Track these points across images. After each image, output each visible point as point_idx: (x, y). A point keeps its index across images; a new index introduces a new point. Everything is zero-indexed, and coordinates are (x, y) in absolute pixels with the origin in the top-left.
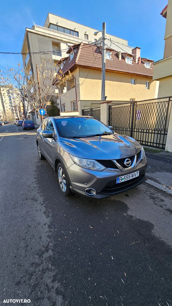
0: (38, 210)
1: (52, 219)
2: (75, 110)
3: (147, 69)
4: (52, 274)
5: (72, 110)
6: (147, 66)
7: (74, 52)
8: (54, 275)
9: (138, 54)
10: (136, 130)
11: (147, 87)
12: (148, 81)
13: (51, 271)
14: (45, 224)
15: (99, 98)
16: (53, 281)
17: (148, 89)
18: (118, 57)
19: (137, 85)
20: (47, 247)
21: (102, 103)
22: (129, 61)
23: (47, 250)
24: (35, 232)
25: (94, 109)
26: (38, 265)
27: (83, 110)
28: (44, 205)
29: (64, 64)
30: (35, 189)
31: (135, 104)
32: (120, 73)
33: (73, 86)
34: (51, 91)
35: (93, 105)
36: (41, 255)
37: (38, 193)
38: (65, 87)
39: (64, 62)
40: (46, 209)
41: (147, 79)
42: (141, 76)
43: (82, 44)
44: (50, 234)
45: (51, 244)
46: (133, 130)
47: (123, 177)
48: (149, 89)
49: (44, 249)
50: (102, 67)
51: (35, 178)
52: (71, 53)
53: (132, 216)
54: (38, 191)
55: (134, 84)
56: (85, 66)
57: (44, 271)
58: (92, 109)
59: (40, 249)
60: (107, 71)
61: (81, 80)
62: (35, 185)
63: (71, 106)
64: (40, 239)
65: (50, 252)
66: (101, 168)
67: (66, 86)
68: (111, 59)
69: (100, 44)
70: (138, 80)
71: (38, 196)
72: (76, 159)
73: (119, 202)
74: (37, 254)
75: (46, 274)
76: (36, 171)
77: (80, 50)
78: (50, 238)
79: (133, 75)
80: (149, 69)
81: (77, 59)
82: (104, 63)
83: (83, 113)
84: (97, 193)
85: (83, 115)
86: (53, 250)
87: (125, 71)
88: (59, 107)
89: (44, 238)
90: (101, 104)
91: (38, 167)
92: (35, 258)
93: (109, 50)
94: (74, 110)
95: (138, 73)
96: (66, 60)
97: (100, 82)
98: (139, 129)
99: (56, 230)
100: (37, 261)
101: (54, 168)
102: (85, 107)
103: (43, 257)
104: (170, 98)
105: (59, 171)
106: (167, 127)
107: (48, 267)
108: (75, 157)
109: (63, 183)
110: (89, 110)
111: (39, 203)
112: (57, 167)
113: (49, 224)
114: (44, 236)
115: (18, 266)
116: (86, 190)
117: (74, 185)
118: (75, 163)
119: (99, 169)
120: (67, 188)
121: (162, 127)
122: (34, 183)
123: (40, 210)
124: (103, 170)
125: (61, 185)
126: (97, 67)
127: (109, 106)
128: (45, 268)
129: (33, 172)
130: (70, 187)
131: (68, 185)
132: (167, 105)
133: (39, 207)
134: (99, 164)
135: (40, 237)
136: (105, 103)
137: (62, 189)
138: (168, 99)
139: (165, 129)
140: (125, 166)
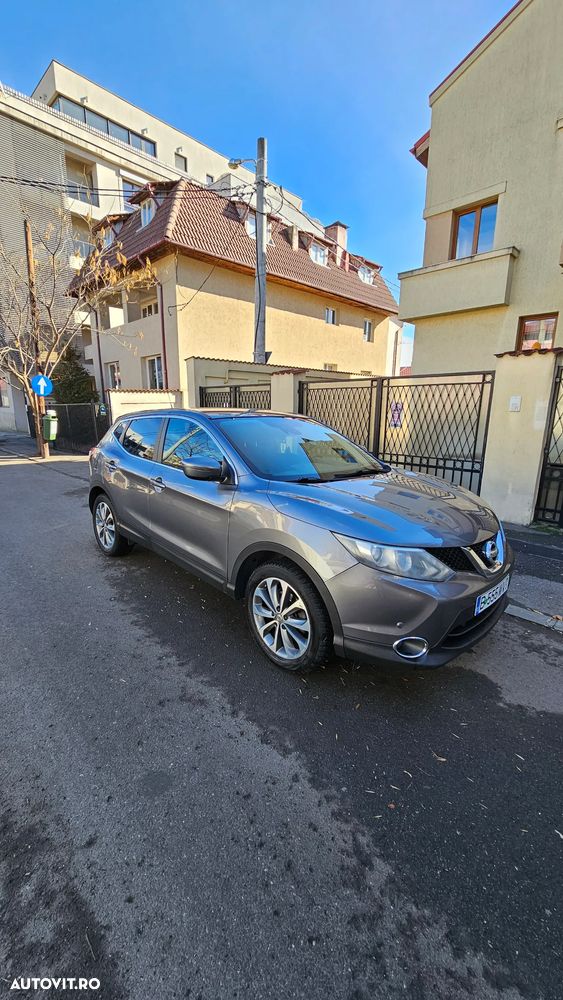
0: (234, 733)
1: (303, 756)
2: (157, 385)
3: (365, 286)
4: (438, 933)
5: (145, 387)
6: (365, 277)
7: (157, 204)
8: (447, 936)
9: (342, 238)
10: (387, 458)
11: (367, 336)
12: (368, 320)
13: (429, 925)
14: (295, 778)
15: (248, 356)
16: (458, 953)
17: (369, 340)
18: (290, 242)
19: (343, 328)
20: (358, 850)
21: (276, 373)
22: (318, 257)
23: (366, 862)
24: (281, 811)
25: (243, 389)
26: (374, 920)
27: (202, 391)
28: (242, 714)
29: (117, 235)
30: (164, 663)
31: (385, 383)
32: (297, 289)
33: (146, 306)
34: (69, 319)
35: (233, 375)
36: (359, 884)
37: (188, 675)
38: (120, 306)
39: (118, 228)
40: (261, 726)
41: (368, 313)
42: (351, 304)
43: (183, 186)
44: (334, 806)
45: (363, 840)
46: (381, 457)
47: (486, 595)
48: (373, 342)
49: (354, 861)
50: (254, 267)
51: (135, 623)
52: (146, 202)
53: (519, 706)
54: (185, 670)
55: (333, 323)
56: (196, 251)
57: (408, 931)
58: (236, 388)
59: (339, 863)
60: (273, 279)
61: (183, 294)
62: (159, 650)
63: (143, 373)
64: (315, 830)
65: (382, 870)
66: (439, 571)
67: (125, 306)
68: (271, 242)
69: (249, 196)
70: (344, 313)
71: (195, 686)
72: (365, 550)
73: (460, 670)
74: (345, 884)
75: (422, 941)
76: (120, 599)
77: (177, 203)
78: (347, 821)
79: (331, 298)
80: (370, 288)
81: (171, 226)
82: (263, 254)
83: (204, 397)
84: (431, 651)
85: (202, 406)
86: (385, 857)
87: (310, 284)
88: (94, 370)
89: (328, 827)
90: (272, 374)
91: (114, 582)
92: (348, 898)
93: (270, 218)
94: (153, 386)
95: (344, 295)
96: (124, 221)
97: (250, 308)
98: (397, 455)
99: (344, 789)
100: (360, 905)
101: (228, 586)
102: (209, 380)
103: (370, 889)
104: (485, 374)
105: (258, 592)
106: (479, 451)
107: (410, 914)
108: (357, 542)
109: (284, 632)
110: (228, 390)
111: (217, 709)
112: (253, 578)
113: (308, 774)
114: (321, 816)
115: (310, 941)
116: (396, 643)
117: (355, 632)
118: (361, 560)
119: (435, 574)
120: (313, 648)
121: (466, 452)
122: (147, 643)
123: (242, 734)
124: (446, 577)
125: (264, 639)
126: (232, 260)
127: (300, 382)
128: (404, 922)
129: (111, 603)
130: (337, 640)
131: (324, 635)
132: (477, 394)
133: (231, 724)
134: (434, 561)
135: (311, 825)
136: (288, 372)
137: (277, 653)
138: (479, 378)
139: (474, 457)
140: (489, 564)
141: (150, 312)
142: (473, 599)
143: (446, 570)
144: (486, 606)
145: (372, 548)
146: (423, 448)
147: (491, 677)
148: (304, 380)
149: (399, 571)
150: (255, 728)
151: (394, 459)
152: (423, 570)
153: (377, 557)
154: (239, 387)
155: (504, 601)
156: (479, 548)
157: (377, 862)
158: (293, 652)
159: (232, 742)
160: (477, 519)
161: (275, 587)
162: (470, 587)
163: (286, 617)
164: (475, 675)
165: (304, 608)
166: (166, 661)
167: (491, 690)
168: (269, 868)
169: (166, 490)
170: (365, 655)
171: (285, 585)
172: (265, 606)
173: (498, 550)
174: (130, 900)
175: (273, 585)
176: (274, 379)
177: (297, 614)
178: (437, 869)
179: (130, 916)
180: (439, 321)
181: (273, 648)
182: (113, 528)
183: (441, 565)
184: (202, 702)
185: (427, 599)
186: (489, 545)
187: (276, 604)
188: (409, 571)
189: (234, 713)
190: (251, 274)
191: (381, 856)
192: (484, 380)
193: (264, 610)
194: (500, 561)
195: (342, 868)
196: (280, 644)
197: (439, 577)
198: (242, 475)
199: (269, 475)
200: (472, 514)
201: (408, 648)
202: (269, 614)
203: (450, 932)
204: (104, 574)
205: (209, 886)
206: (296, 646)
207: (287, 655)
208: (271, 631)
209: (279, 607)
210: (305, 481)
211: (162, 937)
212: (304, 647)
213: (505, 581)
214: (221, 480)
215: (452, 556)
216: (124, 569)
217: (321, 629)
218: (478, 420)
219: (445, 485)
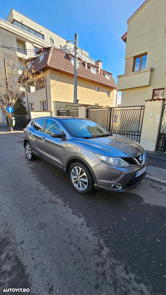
0: (65, 212)
1: (85, 218)
2: (45, 110)
3: (107, 80)
4: (122, 268)
5: (41, 110)
6: (107, 77)
7: (44, 54)
8: (124, 268)
9: (100, 65)
10: (113, 132)
11: (108, 95)
12: (108, 90)
13: (119, 265)
14: (82, 224)
15: (72, 101)
16: (127, 273)
18: (85, 66)
19: (101, 92)
20: (99, 245)
21: (80, 106)
22: (93, 71)
23: (102, 248)
24: (77, 234)
25: (70, 111)
26: (103, 264)
27: (58, 111)
28: (67, 206)
29: (32, 64)
31: (112, 109)
32: (87, 81)
33: (41, 86)
34: (18, 89)
35: (67, 107)
36: (99, 254)
37: (52, 195)
38: (34, 86)
39: (33, 61)
40: (73, 209)
41: (108, 88)
42: (103, 85)
43: (52, 49)
44: (93, 232)
45: (101, 242)
46: (111, 131)
47: (139, 171)
48: (109, 97)
49: (98, 248)
50: (74, 74)
51: (37, 180)
52: (41, 54)
53: (148, 204)
54: (51, 193)
55: (98, 91)
56: (56, 69)
57: (113, 267)
59: (94, 248)
60: (79, 78)
61: (52, 82)
62: (43, 188)
63: (41, 106)
64: (87, 239)
65: (106, 250)
66: (126, 164)
67: (35, 86)
68: (79, 66)
69: (72, 52)
70: (101, 88)
71: (54, 198)
72: (104, 158)
73: (132, 193)
74: (95, 254)
75: (117, 270)
77: (50, 54)
78: (97, 237)
79: (97, 83)
80: (109, 80)
81: (49, 61)
82: (76, 70)
83: (59, 113)
84: (123, 188)
85: (58, 116)
86: (107, 247)
87: (91, 79)
88: (26, 105)
89: (92, 238)
91: (31, 168)
92: (96, 258)
93: (79, 59)
95: (101, 83)
96: (35, 60)
97: (73, 86)
99: (96, 227)
100: (99, 260)
101: (64, 169)
102: (60, 108)
103: (102, 255)
104: (142, 106)
105: (73, 171)
106: (140, 129)
107: (114, 262)
108: (101, 156)
109: (80, 182)
110: (66, 111)
111: (60, 205)
112: (71, 166)
113: (86, 223)
114: (89, 235)
115: (85, 270)
116: (113, 185)
117: (101, 182)
118: (102, 161)
119: (124, 165)
120: (88, 187)
121: (136, 130)
122: (40, 186)
123: (67, 212)
124: (127, 166)
125: (75, 185)
126: (67, 72)
127: (87, 109)
128: (112, 265)
129: (30, 174)
130: (95, 185)
131: (92, 183)
132: (139, 112)
133: (64, 209)
134: (124, 161)
135: (86, 238)
136: (84, 106)
137: (78, 189)
138: (140, 108)
139: (138, 131)
140: (140, 162)
141: (43, 88)
142: (135, 173)
143: (127, 164)
144: (139, 175)
145: (106, 157)
146: (123, 128)
147: (141, 196)
148: (88, 108)
149: (114, 164)
150: (71, 210)
151: (115, 132)
152: (121, 164)
153: (107, 160)
154: (69, 110)
155: (145, 173)
156: (138, 158)
157: (105, 248)
158: (83, 188)
159: (64, 214)
160: (138, 149)
161: (78, 169)
162: (135, 169)
163: (81, 178)
164: (136, 195)
165: (86, 175)
166: (46, 191)
167: (140, 199)
168: (74, 250)
169: (46, 141)
170: (103, 189)
171: (80, 169)
172: (75, 175)
173: (143, 159)
174: (33, 259)
175: (77, 169)
176: (79, 108)
177: (84, 177)
178: (122, 250)
179: (33, 263)
180: (129, 90)
181: (77, 187)
182: (31, 152)
183: (126, 163)
184: (56, 203)
185: (122, 172)
186: (141, 157)
187: (78, 174)
188: (117, 165)
189: (65, 206)
190: (73, 76)
191: (106, 246)
192: (142, 108)
193: (74, 176)
194: (144, 162)
195: (95, 250)
196: (79, 186)
197: (125, 166)
198: (68, 136)
199: (76, 136)
200: (136, 148)
201: (116, 187)
202: (76, 177)
203: (125, 267)
204: (28, 166)
205: (56, 255)
206: (84, 186)
207: (81, 189)
208: (76, 182)
209: (79, 175)
210: (87, 138)
211: (42, 269)
212: (86, 187)
213: (145, 168)
214: (62, 137)
215: (129, 160)
216: (34, 164)
217: (91, 182)
218: (140, 120)
219: (129, 139)
